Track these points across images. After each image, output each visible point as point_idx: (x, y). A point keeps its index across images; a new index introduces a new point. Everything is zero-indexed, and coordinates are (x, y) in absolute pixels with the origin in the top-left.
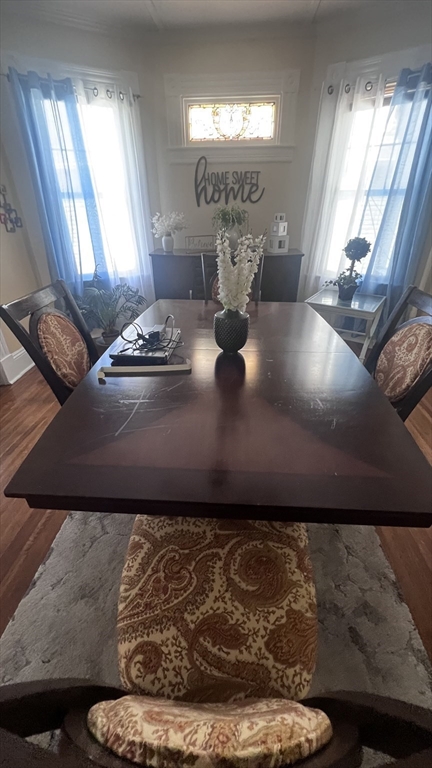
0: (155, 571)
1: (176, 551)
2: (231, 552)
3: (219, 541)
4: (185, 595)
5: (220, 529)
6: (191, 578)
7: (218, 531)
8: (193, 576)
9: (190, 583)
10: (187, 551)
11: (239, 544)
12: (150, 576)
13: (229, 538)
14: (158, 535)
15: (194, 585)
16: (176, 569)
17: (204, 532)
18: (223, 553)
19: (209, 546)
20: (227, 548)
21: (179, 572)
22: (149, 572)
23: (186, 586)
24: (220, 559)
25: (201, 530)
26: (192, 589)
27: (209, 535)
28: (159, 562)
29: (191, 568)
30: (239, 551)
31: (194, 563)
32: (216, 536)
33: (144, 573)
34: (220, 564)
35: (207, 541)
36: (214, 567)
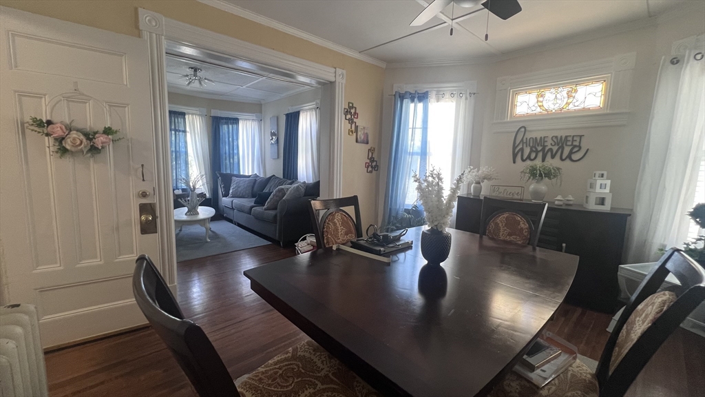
0: (280, 368)
1: (299, 367)
2: (324, 390)
3: (324, 380)
4: (279, 390)
5: (333, 374)
6: (291, 385)
7: (330, 375)
8: (293, 385)
9: (287, 387)
10: (303, 371)
11: (334, 390)
12: (276, 368)
13: (332, 382)
14: (299, 354)
15: (288, 389)
16: (289, 374)
17: (322, 369)
18: (320, 386)
19: (317, 378)
20: (324, 386)
21: (288, 377)
22: (276, 367)
23: (284, 386)
24: (314, 389)
25: (322, 367)
26: (286, 390)
27: (323, 373)
28: (286, 365)
29: (296, 380)
30: (330, 394)
31: (300, 379)
32: (326, 376)
33: (275, 365)
34: (312, 391)
35: (320, 375)
36: (307, 389)
